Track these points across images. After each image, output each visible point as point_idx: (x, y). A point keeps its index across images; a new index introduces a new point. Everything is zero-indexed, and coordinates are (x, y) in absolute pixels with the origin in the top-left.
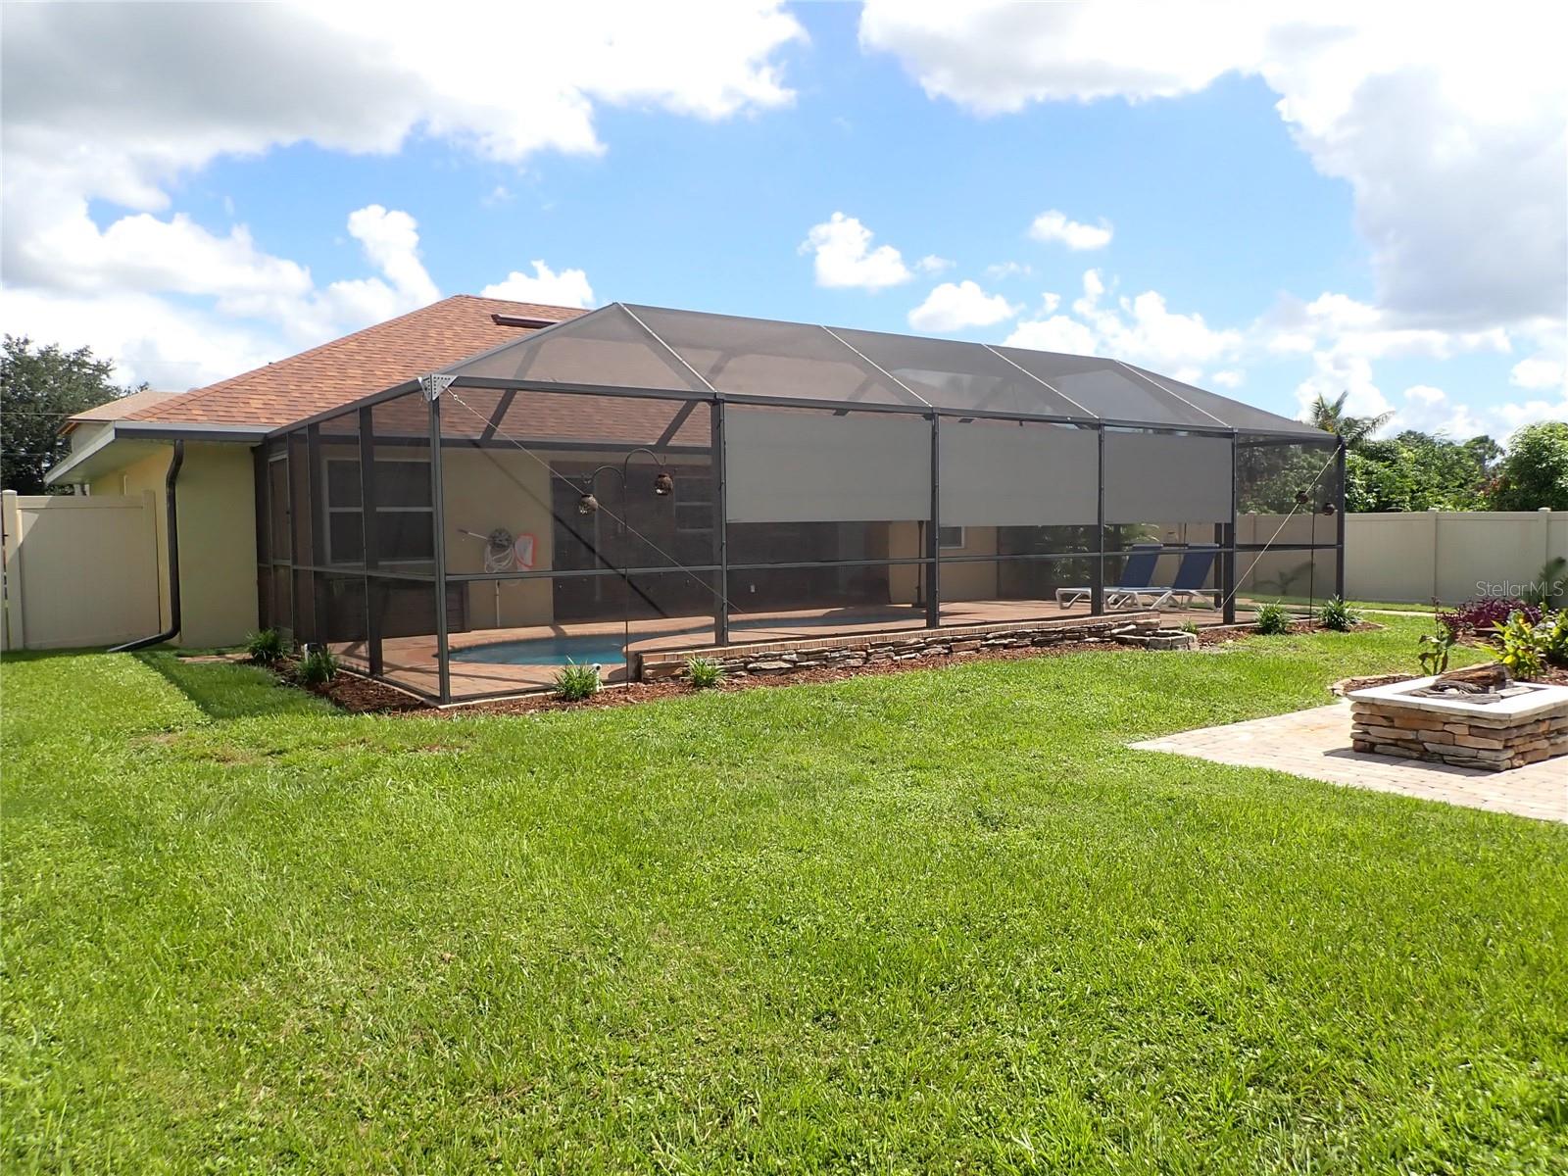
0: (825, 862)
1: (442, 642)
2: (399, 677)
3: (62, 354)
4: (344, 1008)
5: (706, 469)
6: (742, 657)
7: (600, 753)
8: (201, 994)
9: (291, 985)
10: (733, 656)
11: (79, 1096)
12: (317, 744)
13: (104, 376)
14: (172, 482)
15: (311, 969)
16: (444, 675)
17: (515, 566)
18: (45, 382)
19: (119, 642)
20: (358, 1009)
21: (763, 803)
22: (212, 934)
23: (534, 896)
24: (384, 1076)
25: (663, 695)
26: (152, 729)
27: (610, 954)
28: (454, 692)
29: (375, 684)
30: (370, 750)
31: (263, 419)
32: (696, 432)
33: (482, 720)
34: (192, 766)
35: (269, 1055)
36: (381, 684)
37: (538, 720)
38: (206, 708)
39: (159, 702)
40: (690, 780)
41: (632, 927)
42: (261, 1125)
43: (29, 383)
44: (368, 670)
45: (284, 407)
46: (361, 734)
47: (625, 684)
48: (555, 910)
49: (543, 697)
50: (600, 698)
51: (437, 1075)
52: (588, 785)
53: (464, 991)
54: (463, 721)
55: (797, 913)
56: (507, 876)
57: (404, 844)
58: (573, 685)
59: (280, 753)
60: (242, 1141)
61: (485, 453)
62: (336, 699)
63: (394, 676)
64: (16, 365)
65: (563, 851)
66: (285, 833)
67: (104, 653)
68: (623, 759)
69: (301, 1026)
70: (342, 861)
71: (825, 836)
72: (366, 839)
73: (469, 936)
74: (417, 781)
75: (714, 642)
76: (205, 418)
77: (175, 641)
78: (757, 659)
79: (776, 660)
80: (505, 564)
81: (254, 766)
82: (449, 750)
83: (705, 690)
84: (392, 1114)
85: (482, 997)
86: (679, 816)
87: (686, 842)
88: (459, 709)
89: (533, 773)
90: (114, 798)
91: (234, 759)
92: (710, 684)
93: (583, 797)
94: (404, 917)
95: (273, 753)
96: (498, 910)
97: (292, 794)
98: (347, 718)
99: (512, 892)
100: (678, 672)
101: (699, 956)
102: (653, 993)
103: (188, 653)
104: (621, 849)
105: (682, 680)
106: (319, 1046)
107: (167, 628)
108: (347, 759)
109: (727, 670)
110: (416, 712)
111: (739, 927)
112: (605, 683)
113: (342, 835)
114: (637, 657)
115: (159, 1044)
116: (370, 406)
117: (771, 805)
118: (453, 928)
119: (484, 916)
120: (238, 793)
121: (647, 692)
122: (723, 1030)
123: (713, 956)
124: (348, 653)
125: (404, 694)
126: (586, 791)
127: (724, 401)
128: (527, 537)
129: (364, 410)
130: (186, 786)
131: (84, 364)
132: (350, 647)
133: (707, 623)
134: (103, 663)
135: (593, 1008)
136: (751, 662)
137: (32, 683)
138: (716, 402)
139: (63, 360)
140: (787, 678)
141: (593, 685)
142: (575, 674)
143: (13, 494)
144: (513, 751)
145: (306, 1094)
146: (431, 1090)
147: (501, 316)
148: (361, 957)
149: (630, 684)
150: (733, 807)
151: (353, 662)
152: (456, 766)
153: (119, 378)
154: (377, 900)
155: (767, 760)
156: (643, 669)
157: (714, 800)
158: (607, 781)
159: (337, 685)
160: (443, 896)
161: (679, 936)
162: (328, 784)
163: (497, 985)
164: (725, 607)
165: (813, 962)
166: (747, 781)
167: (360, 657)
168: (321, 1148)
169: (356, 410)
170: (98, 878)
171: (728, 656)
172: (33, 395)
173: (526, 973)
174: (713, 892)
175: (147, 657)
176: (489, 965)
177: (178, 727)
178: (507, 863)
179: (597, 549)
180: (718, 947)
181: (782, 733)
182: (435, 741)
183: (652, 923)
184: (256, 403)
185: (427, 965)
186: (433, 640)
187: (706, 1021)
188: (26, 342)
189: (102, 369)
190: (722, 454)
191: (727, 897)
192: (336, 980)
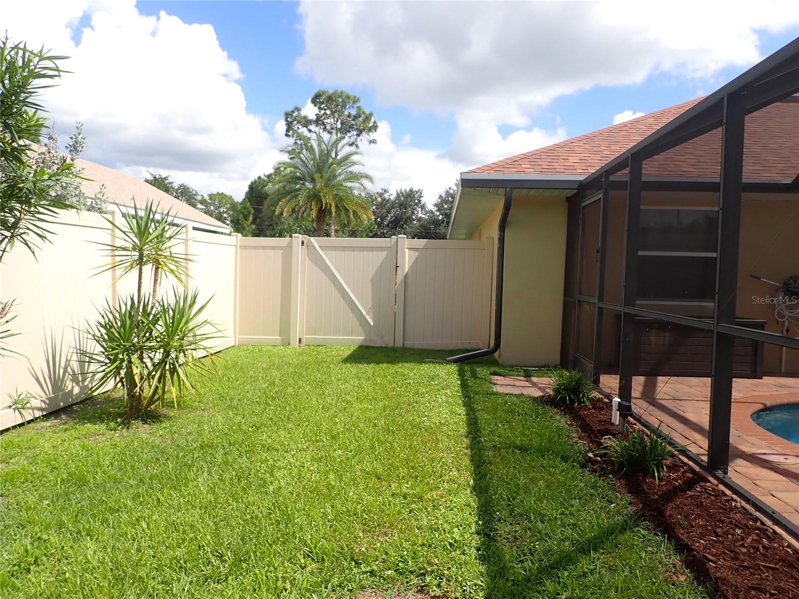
14: (503, 226)
31: (579, 170)
143: (404, 238)
184: (573, 160)
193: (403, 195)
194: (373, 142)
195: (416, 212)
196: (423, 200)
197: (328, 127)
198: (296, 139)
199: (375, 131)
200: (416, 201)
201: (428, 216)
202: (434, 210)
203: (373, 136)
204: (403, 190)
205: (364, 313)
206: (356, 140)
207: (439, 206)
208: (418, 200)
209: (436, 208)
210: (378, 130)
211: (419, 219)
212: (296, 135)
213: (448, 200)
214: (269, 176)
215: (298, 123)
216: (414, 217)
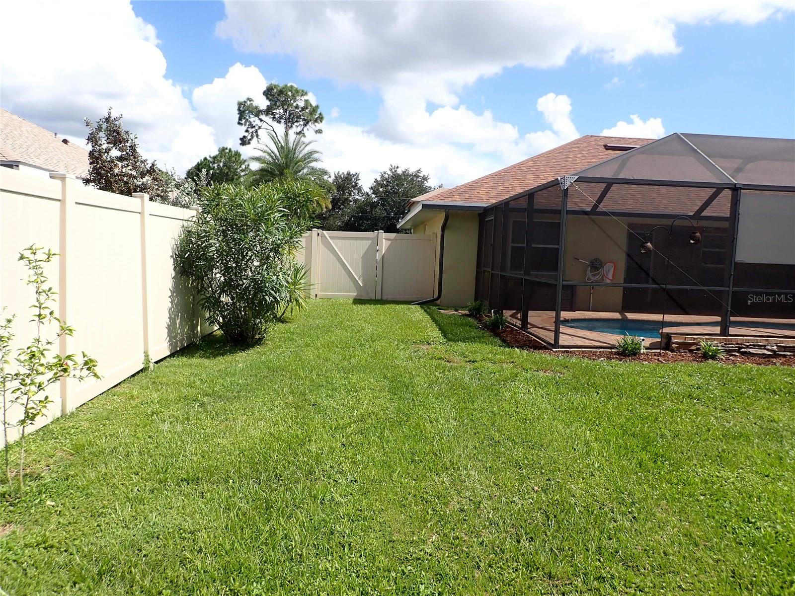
0: (786, 488)
1: (558, 316)
2: (535, 331)
3: (410, 172)
4: (480, 502)
5: (725, 230)
6: (737, 344)
7: (639, 389)
8: (417, 476)
9: (458, 482)
10: (731, 342)
11: (359, 513)
12: (491, 360)
13: (425, 182)
14: (443, 230)
15: (468, 477)
16: (557, 333)
17: (602, 279)
18: (403, 185)
19: (416, 300)
20: (486, 505)
21: (742, 438)
22: (428, 447)
23: (589, 465)
24: (493, 549)
25: (682, 360)
26: (422, 342)
27: (629, 512)
28: (561, 343)
29: (523, 333)
30: (516, 367)
31: (485, 199)
32: (721, 207)
33: (574, 360)
34: (434, 362)
35: (441, 518)
36: (526, 334)
37: (605, 364)
38: (445, 336)
39: (426, 329)
40: (694, 415)
41: (645, 499)
42: (430, 555)
43: (397, 185)
44: (520, 326)
45: (495, 194)
46: (512, 358)
47: (659, 351)
48: (600, 477)
49: (610, 352)
50: (643, 357)
51: (520, 557)
52: (629, 406)
53: (542, 511)
54: (564, 359)
55: (761, 518)
56: (575, 450)
57: (524, 420)
58: (627, 347)
59: (473, 362)
60: (420, 561)
61: (591, 218)
62: (503, 339)
63: (533, 330)
64: (393, 177)
65: (609, 442)
66: (468, 402)
67: (410, 304)
68: (652, 394)
69: (458, 506)
70: (493, 423)
71: (787, 470)
72: (506, 414)
73: (549, 480)
74: (536, 387)
75: (719, 333)
76: (460, 199)
77: (438, 302)
78: (747, 347)
79: (761, 349)
80: (598, 277)
81: (461, 366)
82: (554, 374)
83: (710, 361)
84: (493, 571)
85: (551, 518)
86: (683, 436)
87: (686, 453)
88: (564, 352)
89: (598, 393)
90: (401, 372)
91: (453, 361)
92: (713, 357)
93: (625, 413)
94: (517, 460)
95: (470, 361)
96: (567, 469)
97: (475, 383)
98: (507, 349)
99: (576, 460)
100: (693, 348)
101: (687, 529)
102: (653, 545)
103: (443, 308)
104: (644, 449)
105: (696, 353)
106: (465, 520)
107: (436, 296)
108: (503, 370)
109: (726, 351)
110: (541, 351)
111: (717, 517)
112: (647, 348)
113: (495, 409)
114: (668, 336)
115: (395, 497)
116: (534, 193)
117: (748, 439)
118: (542, 474)
119: (559, 470)
120: (451, 379)
121: (672, 357)
122: (698, 584)
123: (697, 533)
124: (513, 316)
125: (536, 341)
126: (628, 410)
127: (741, 189)
128: (611, 264)
129: (530, 195)
130: (430, 371)
131: (418, 177)
132: (514, 313)
133: (715, 321)
134: (409, 309)
135: (614, 544)
136: (744, 348)
137: (380, 315)
138: (736, 189)
139: (411, 175)
140: (769, 361)
141: (640, 349)
142: (629, 341)
143: (382, 232)
144: (589, 379)
145: (454, 545)
146: (516, 564)
147: (609, 145)
148: (493, 477)
149: (662, 351)
150: (721, 437)
151: (514, 321)
152: (557, 383)
153: (431, 183)
154: (505, 448)
155: (748, 411)
156: (671, 343)
157: (709, 430)
158: (641, 406)
159: (505, 331)
160: (539, 454)
161: (675, 512)
162: (493, 381)
163: (560, 513)
164: (729, 312)
165: (770, 556)
166: (732, 423)
167: (517, 319)
168: (455, 579)
169: (526, 195)
170: (387, 408)
171: (727, 342)
172: (398, 190)
173: (577, 511)
174: (701, 489)
175: (426, 308)
176: (557, 499)
177: (432, 343)
178: (576, 443)
179: (651, 273)
180: (701, 527)
181: (761, 395)
182: (548, 367)
183: (658, 499)
184: (482, 193)
185: (525, 491)
186: (553, 314)
187: (687, 575)
188: (398, 167)
189: (425, 179)
190: (737, 221)
191: (711, 495)
192: (478, 486)
193: (341, 178)
194: (319, 132)
195: (353, 194)
196: (360, 183)
197: (277, 116)
198: (248, 128)
199: (321, 122)
200: (353, 184)
201: (364, 198)
202: (370, 193)
203: (319, 126)
204: (341, 173)
205: (357, 279)
206: (303, 130)
207: (375, 189)
208: (355, 183)
209: (372, 191)
210: (323, 122)
211: (356, 201)
212: (248, 123)
213: (383, 183)
214: (214, 158)
215: (249, 112)
216: (351, 199)
